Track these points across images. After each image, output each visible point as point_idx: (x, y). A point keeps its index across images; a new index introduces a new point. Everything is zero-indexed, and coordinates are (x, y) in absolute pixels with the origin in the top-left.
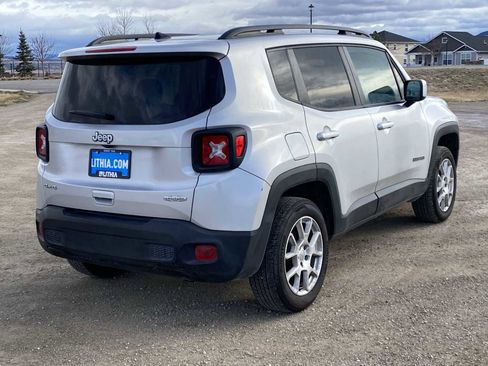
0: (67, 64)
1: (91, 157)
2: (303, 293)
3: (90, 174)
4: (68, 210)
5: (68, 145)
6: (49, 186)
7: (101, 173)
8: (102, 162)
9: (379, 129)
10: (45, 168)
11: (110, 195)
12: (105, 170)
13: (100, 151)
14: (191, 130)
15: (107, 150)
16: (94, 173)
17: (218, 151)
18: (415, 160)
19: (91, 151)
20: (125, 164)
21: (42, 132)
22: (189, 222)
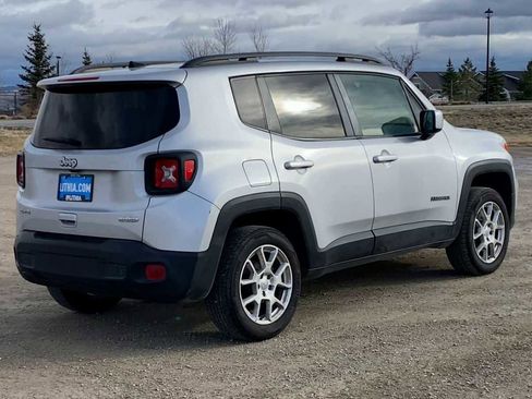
0: (47, 93)
1: (60, 182)
2: (264, 322)
3: (59, 199)
4: (39, 234)
5: (41, 171)
6: (24, 211)
7: (68, 197)
8: (69, 187)
9: (375, 162)
10: (22, 194)
11: (74, 218)
12: (71, 194)
13: (68, 176)
14: (143, 155)
15: (73, 174)
16: (61, 197)
17: (169, 174)
18: (433, 199)
19: (60, 176)
20: (87, 188)
21: (21, 159)
22: (141, 243)
